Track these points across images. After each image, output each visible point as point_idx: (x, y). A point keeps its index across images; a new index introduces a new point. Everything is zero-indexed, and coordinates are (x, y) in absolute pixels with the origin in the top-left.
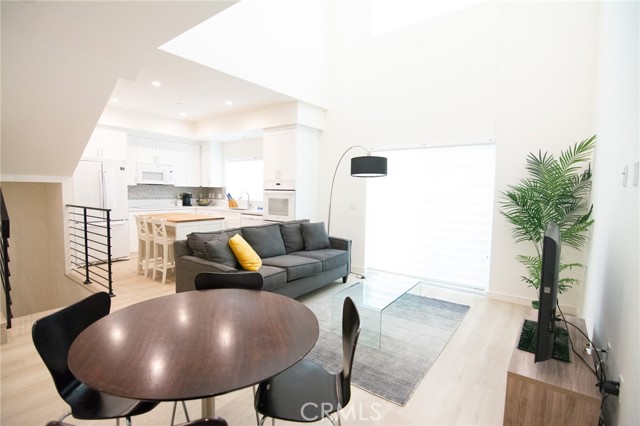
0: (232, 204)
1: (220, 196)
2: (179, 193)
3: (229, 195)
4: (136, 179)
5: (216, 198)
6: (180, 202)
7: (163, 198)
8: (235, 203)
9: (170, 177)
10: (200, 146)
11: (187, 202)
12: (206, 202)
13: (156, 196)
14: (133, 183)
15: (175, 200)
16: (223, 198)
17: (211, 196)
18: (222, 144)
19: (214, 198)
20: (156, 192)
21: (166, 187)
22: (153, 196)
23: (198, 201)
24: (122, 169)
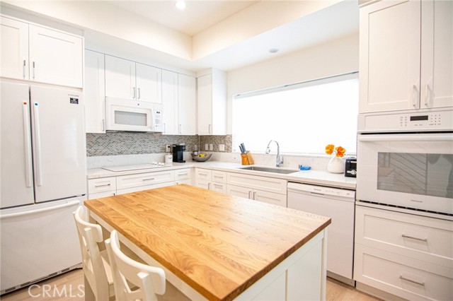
0: (246, 157)
1: (222, 147)
2: (168, 144)
3: (242, 148)
4: (104, 122)
5: (216, 150)
7: (146, 152)
8: (251, 159)
9: (157, 121)
10: (196, 77)
11: (179, 157)
12: (203, 156)
13: (136, 149)
14: (100, 130)
15: (162, 154)
16: (228, 149)
17: (209, 147)
18: (227, 73)
19: (214, 151)
20: (138, 143)
21: (151, 137)
22: (132, 149)
23: (193, 155)
24: (74, 101)
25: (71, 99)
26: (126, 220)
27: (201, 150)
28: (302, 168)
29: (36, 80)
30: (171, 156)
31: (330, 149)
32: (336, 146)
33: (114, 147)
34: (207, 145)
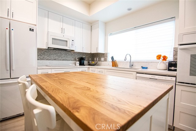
0: (114, 64)
1: (102, 59)
2: (77, 57)
3: (112, 58)
4: (47, 43)
5: (100, 60)
6: (78, 63)
7: (67, 60)
8: (117, 64)
9: (72, 45)
10: (91, 25)
11: (82, 63)
12: (93, 63)
13: (62, 58)
14: (45, 47)
15: (74, 62)
16: (105, 60)
17: (96, 59)
18: (106, 24)
19: (99, 61)
20: (63, 55)
21: (69, 53)
22: (60, 58)
23: (89, 62)
24: (32, 30)
25: (30, 29)
26: (46, 82)
27: (93, 61)
28: (143, 68)
29: (14, 19)
30: (79, 62)
31: (159, 57)
32: (163, 55)
33: (52, 57)
34: (95, 59)
